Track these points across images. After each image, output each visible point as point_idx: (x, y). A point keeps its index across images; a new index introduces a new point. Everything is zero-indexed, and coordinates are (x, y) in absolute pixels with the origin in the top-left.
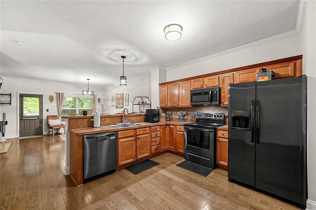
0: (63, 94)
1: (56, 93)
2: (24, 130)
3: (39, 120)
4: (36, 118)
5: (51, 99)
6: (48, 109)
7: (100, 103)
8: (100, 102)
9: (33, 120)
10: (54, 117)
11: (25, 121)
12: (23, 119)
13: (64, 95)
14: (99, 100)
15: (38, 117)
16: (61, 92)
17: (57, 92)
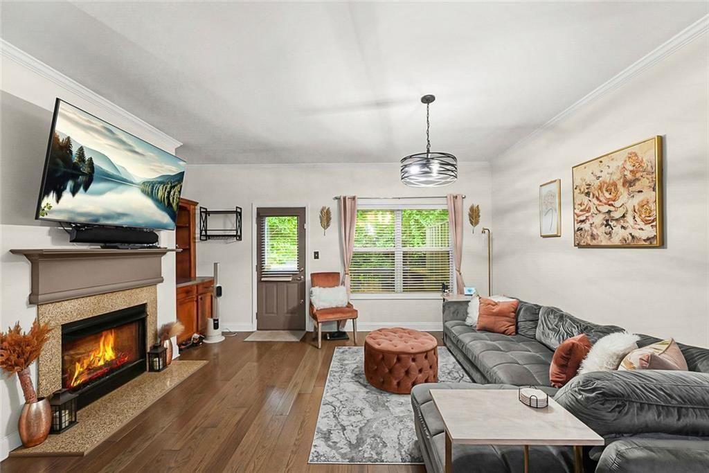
0: (354, 198)
1: (336, 198)
2: (266, 313)
3: (296, 285)
4: (290, 279)
5: (326, 217)
6: (317, 251)
7: (479, 227)
8: (477, 223)
9: (285, 284)
10: (330, 278)
11: (268, 285)
12: (263, 279)
13: (359, 202)
14: (474, 215)
15: (293, 274)
16: (349, 194)
17: (338, 196)
